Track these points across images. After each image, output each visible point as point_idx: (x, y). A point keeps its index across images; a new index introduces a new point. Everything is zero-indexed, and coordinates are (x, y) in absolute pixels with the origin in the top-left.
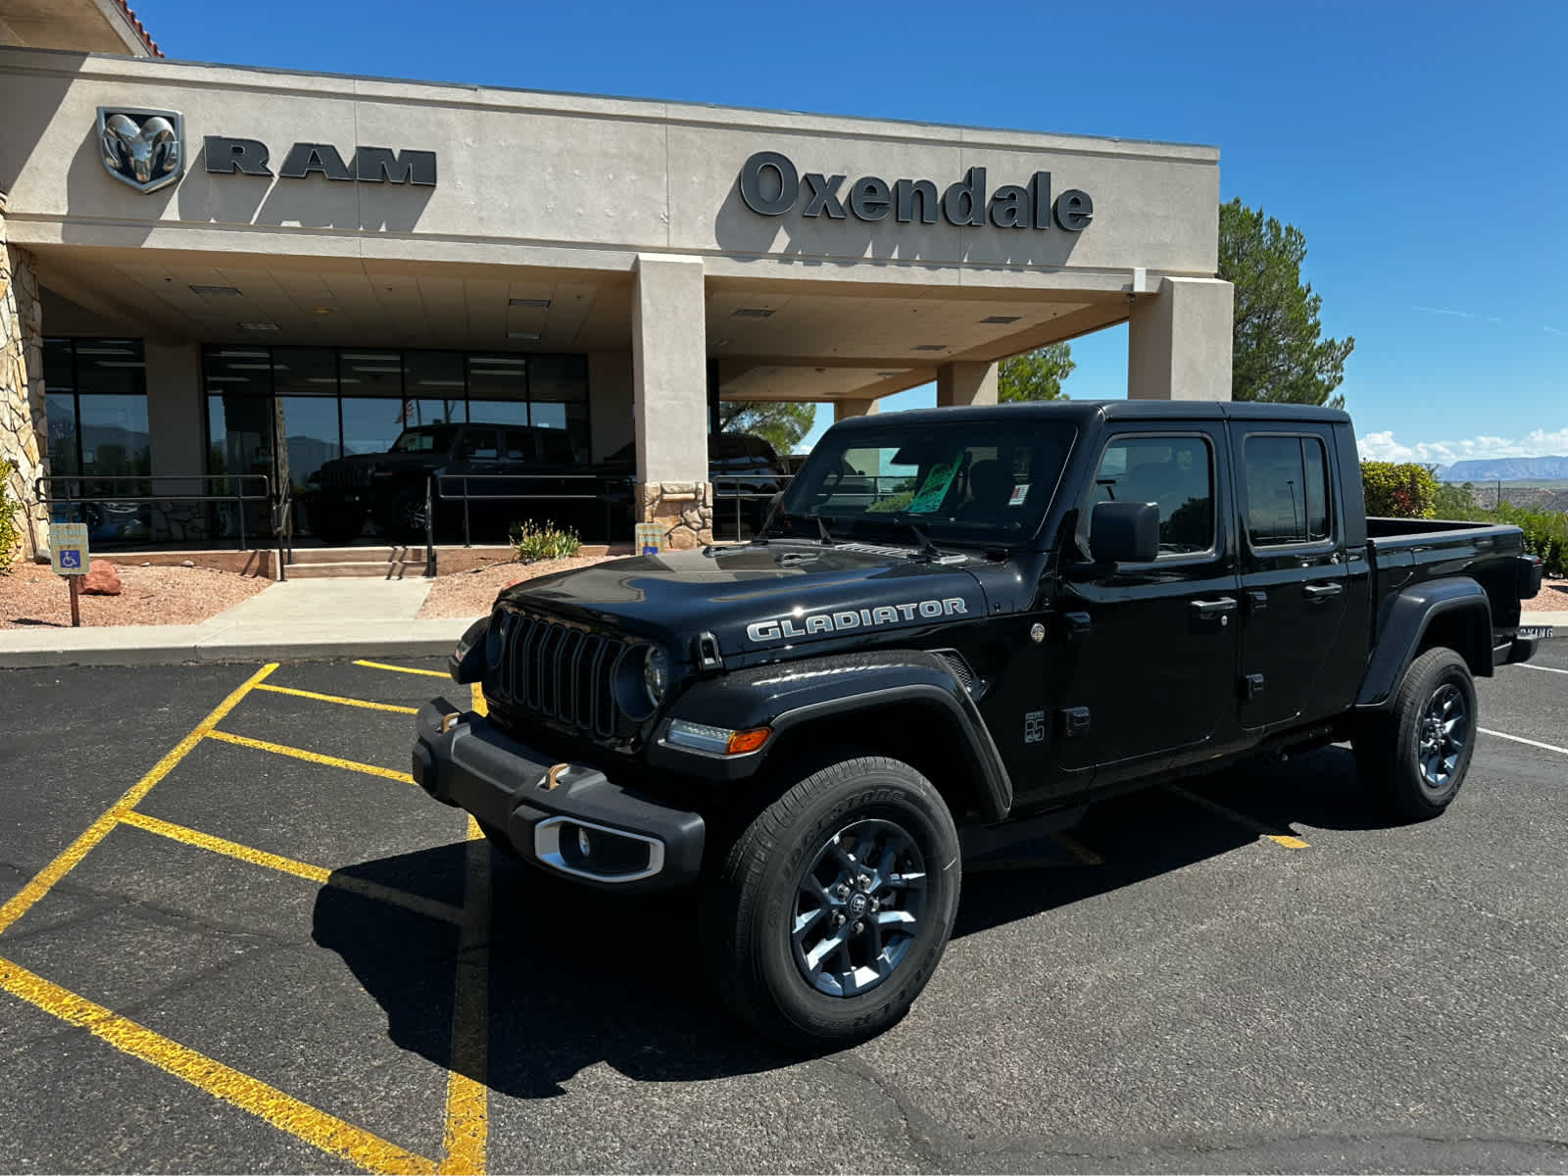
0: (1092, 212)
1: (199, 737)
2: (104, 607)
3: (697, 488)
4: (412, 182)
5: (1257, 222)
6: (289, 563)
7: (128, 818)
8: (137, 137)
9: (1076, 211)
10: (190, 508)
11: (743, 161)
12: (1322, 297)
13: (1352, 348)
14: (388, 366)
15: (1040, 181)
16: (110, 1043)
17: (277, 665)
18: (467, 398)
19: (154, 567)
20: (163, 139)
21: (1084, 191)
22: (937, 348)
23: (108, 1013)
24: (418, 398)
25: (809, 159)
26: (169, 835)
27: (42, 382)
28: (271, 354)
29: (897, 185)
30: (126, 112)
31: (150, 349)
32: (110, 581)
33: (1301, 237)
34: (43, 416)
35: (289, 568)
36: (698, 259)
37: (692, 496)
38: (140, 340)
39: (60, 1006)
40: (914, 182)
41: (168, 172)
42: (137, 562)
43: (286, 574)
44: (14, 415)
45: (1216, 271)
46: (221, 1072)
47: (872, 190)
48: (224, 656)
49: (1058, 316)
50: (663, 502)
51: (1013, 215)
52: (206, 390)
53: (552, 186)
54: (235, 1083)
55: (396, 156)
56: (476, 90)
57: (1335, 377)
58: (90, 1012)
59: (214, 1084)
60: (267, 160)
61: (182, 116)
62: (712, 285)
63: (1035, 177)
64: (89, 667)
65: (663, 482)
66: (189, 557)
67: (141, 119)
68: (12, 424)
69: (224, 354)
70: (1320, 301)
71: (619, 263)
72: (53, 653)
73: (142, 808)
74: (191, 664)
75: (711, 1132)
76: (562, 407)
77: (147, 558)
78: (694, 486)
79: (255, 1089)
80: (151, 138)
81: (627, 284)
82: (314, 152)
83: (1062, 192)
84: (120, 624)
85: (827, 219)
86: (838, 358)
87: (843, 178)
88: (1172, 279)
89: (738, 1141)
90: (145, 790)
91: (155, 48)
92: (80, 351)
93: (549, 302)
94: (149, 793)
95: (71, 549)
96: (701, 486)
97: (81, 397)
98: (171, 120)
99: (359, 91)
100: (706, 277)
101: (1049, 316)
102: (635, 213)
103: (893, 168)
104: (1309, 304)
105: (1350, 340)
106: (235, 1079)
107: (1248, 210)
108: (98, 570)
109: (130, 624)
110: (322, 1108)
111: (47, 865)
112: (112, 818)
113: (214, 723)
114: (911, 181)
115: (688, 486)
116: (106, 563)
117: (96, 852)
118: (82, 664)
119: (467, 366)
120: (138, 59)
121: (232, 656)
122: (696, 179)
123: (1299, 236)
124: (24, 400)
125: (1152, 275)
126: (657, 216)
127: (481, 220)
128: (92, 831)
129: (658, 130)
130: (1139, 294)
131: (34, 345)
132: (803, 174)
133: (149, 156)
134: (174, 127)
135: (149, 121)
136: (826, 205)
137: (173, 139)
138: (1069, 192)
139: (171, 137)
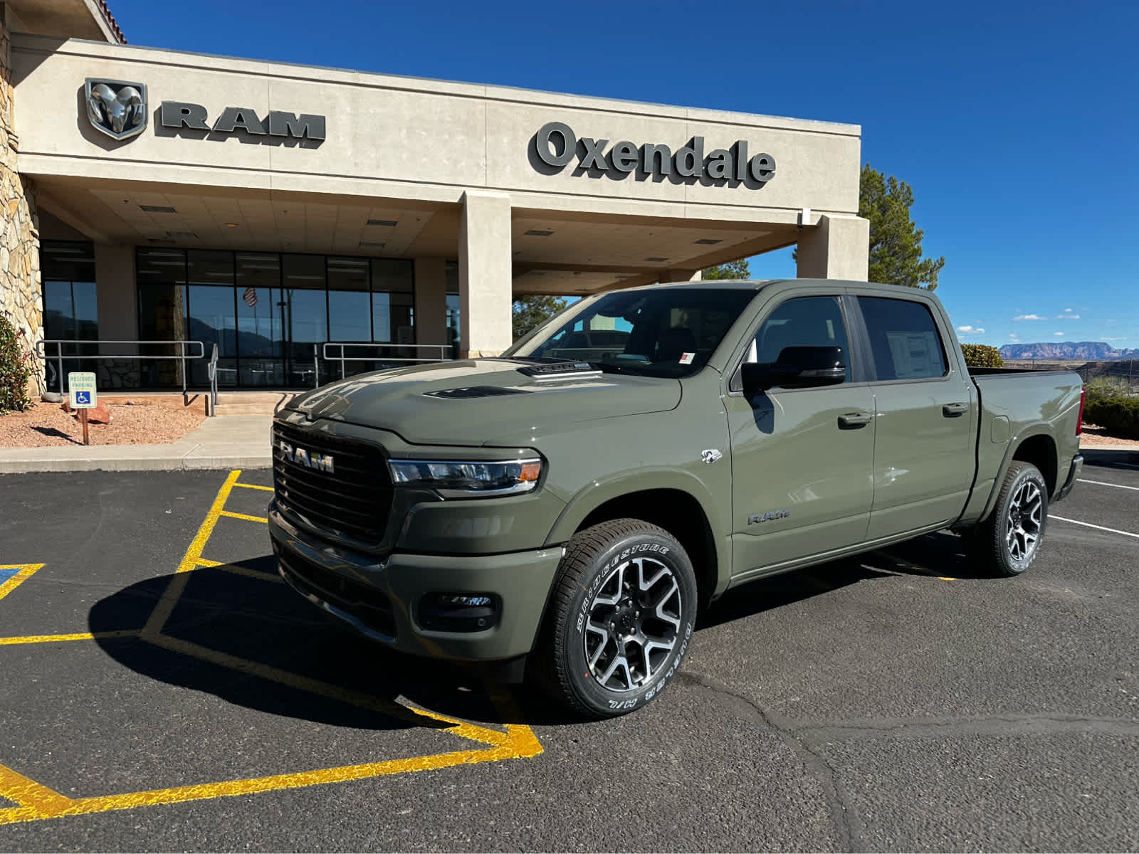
0: (775, 169)
1: (216, 515)
2: (101, 432)
4: (309, 137)
5: (881, 178)
6: (216, 404)
7: (201, 562)
8: (114, 100)
9: (765, 168)
11: (538, 129)
12: (923, 232)
13: (943, 264)
14: (269, 263)
15: (739, 147)
17: (240, 471)
18: (327, 289)
20: (133, 102)
21: (769, 154)
22: (662, 260)
25: (584, 127)
27: (39, 273)
28: (186, 254)
29: (643, 148)
30: (107, 82)
31: (97, 249)
32: (104, 414)
36: (506, 194)
38: (93, 244)
40: (655, 145)
41: (135, 126)
43: (215, 412)
44: (22, 296)
45: (857, 211)
47: (626, 150)
48: (202, 465)
49: (748, 239)
51: (721, 170)
53: (405, 142)
55: (298, 117)
56: (354, 74)
57: (932, 285)
60: (204, 121)
61: (146, 86)
62: (516, 213)
63: (736, 146)
64: (110, 471)
65: (482, 350)
67: (117, 87)
68: (21, 303)
69: (151, 254)
70: (922, 234)
71: (452, 196)
72: (84, 462)
74: (179, 469)
80: (124, 101)
81: (458, 211)
82: (240, 115)
83: (755, 154)
84: (115, 444)
85: (595, 170)
86: (590, 265)
87: (608, 141)
88: (828, 215)
90: (201, 546)
91: (122, 36)
93: (395, 223)
94: (205, 548)
95: (84, 391)
98: (139, 89)
99: (271, 72)
100: (514, 209)
101: (740, 241)
102: (463, 163)
103: (640, 135)
104: (914, 235)
105: (942, 259)
111: (165, 589)
112: (191, 563)
113: (222, 506)
114: (653, 145)
118: (104, 469)
119: (327, 266)
120: (111, 44)
121: (207, 465)
122: (505, 140)
123: (908, 188)
124: (28, 286)
125: (815, 213)
126: (478, 165)
127: (356, 164)
128: (180, 569)
129: (480, 105)
130: (806, 226)
131: (34, 246)
132: (580, 138)
133: (123, 114)
134: (140, 94)
135: (123, 90)
136: (594, 161)
137: (140, 103)
138: (759, 154)
139: (138, 101)
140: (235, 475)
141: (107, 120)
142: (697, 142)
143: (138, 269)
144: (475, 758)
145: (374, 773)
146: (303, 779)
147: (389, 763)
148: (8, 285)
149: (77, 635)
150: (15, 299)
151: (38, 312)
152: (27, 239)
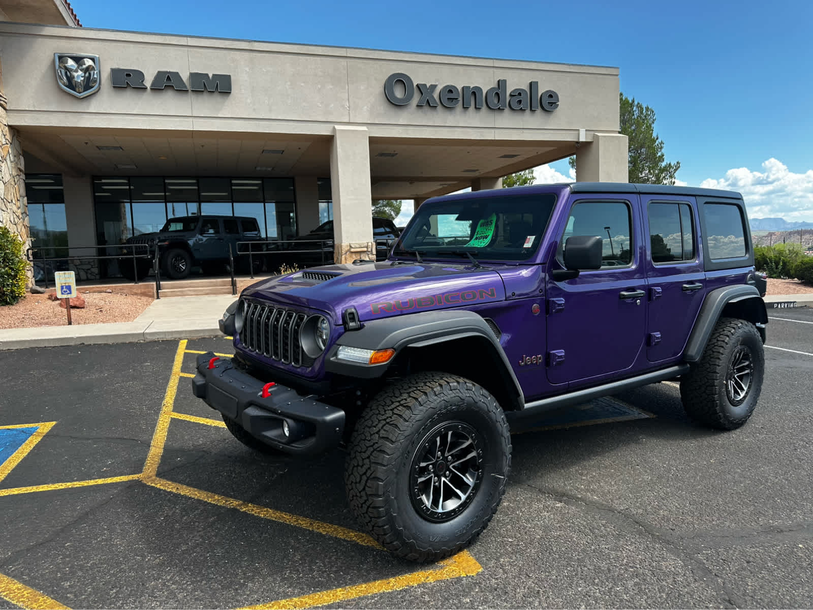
0: (558, 101)
1: (178, 377)
2: (80, 314)
3: (368, 245)
4: (219, 90)
5: (632, 105)
6: (160, 289)
7: (174, 416)
8: (76, 69)
9: (551, 101)
10: (90, 262)
11: (386, 77)
12: (664, 142)
13: (679, 167)
14: (189, 184)
15: (533, 86)
16: (254, 515)
17: (186, 341)
18: (233, 202)
19: (91, 294)
20: (90, 69)
21: (555, 91)
22: (474, 171)
23: (241, 502)
25: (419, 76)
26: (202, 422)
27: (26, 198)
28: (129, 180)
29: (463, 88)
30: (68, 55)
31: (66, 179)
32: (80, 301)
33: (653, 112)
34: (26, 216)
35: (162, 292)
36: (364, 128)
37: (365, 249)
38: (60, 175)
39: (215, 500)
40: (472, 87)
41: (92, 87)
42: (83, 291)
43: (159, 295)
44: (15, 216)
45: (619, 130)
46: (318, 523)
47: (450, 91)
48: (158, 337)
49: (539, 153)
50: (351, 253)
51: (520, 104)
52: (95, 200)
53: (290, 91)
55: (210, 76)
56: (249, 42)
57: (671, 182)
58: (232, 501)
59: (318, 529)
60: (143, 81)
61: (99, 57)
62: (373, 141)
63: (531, 84)
64: (91, 345)
65: (351, 242)
66: (107, 288)
67: (78, 60)
68: (14, 221)
69: (103, 181)
70: (663, 144)
71: (323, 130)
73: (177, 408)
74: (142, 341)
75: (559, 536)
77: (87, 289)
78: (366, 245)
79: (339, 530)
80: (83, 69)
81: (328, 142)
82: (168, 76)
84: (92, 323)
85: (428, 107)
86: (422, 177)
87: (436, 86)
88: (599, 134)
89: (575, 539)
90: (172, 402)
91: (78, 21)
93: (283, 151)
94: (175, 403)
95: (67, 285)
96: (370, 244)
98: (93, 59)
99: (190, 44)
100: (370, 138)
101: (534, 154)
102: (332, 105)
103: (461, 80)
104: (658, 145)
105: (678, 163)
106: (327, 526)
107: (626, 99)
108: (76, 295)
109: (98, 322)
111: (152, 439)
112: (166, 416)
113: (180, 369)
114: (470, 87)
115: (363, 244)
117: (170, 431)
118: (86, 343)
119: (232, 185)
120: (71, 28)
121: (162, 336)
122: (362, 88)
124: (19, 208)
125: (588, 133)
126: (343, 106)
127: (254, 110)
128: (160, 422)
129: (343, 62)
130: (582, 142)
131: (21, 179)
132: (416, 84)
133: (82, 79)
134: (94, 63)
135: (82, 60)
136: (428, 100)
137: (95, 70)
138: (547, 91)
139: (93, 69)
140: (183, 344)
141: (71, 84)
142: (502, 84)
143: (94, 193)
144: (430, 577)
145: (355, 595)
146: (299, 603)
147: (364, 586)
148: (4, 208)
149: (92, 481)
150: (10, 218)
151: (26, 227)
152: (16, 174)
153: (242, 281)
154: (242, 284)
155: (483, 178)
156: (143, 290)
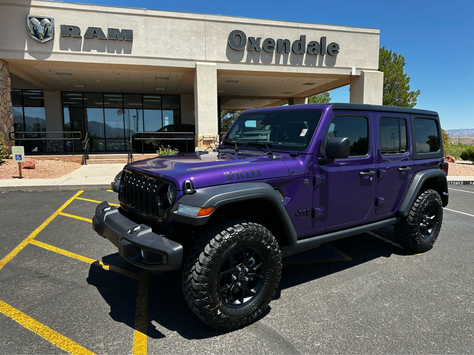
0: (339, 49)
1: (57, 214)
2: (30, 173)
3: (214, 137)
4: (125, 40)
5: (390, 54)
7: (32, 241)
8: (39, 25)
9: (334, 49)
10: (58, 142)
11: (230, 33)
13: (419, 94)
14: (119, 98)
15: (323, 39)
16: (18, 323)
17: (83, 191)
18: (143, 109)
20: (48, 25)
21: (337, 43)
22: (289, 93)
23: (18, 312)
24: (128, 108)
25: (250, 32)
26: (44, 248)
27: (11, 103)
28: (83, 95)
29: (278, 40)
30: (36, 17)
31: (45, 93)
32: (32, 165)
34: (11, 113)
35: (88, 161)
36: (215, 64)
37: (212, 139)
38: (43, 90)
39: (3, 309)
41: (49, 36)
42: (41, 159)
43: (87, 163)
45: (378, 69)
46: (55, 335)
47: (270, 42)
48: (66, 188)
49: (328, 83)
50: (204, 141)
51: (314, 50)
52: (63, 106)
53: (169, 41)
54: (60, 339)
55: (120, 32)
56: (145, 10)
58: (13, 311)
59: (53, 339)
60: (79, 33)
61: (53, 18)
63: (321, 38)
64: (24, 191)
65: (204, 135)
66: (57, 157)
67: (40, 19)
68: (2, 116)
69: (68, 95)
70: (410, 79)
71: (189, 65)
72: (13, 187)
73: (37, 238)
74: (56, 190)
76: (172, 111)
77: (44, 157)
78: (213, 136)
79: (67, 341)
81: (193, 71)
82: (95, 30)
83: (329, 43)
84: (35, 178)
85: (255, 52)
86: (258, 96)
87: (260, 38)
88: (364, 71)
90: (38, 232)
92: (24, 94)
93: (168, 78)
94: (40, 233)
95: (19, 154)
96: (216, 136)
97: (25, 108)
98: (50, 20)
99: (108, 11)
100: (218, 70)
101: (324, 83)
102: (195, 50)
103: (277, 35)
104: (406, 80)
105: (419, 91)
106: (60, 337)
107: (387, 50)
108: (28, 161)
109: (38, 178)
110: (90, 349)
112: (27, 242)
113: (61, 210)
114: (282, 39)
116: (31, 159)
117: (20, 254)
118: (21, 190)
119: (143, 99)
121: (69, 188)
122: (214, 39)
123: (403, 58)
124: (5, 108)
125: (358, 70)
126: (202, 50)
127: (147, 51)
128: (20, 246)
129: (202, 23)
130: (354, 76)
131: (8, 91)
132: (248, 37)
134: (51, 22)
135: (43, 20)
136: (255, 47)
137: (50, 26)
138: (332, 43)
139: (50, 25)
140: (79, 193)
141: (36, 34)
142: (303, 38)
143: (63, 102)
151: (11, 120)
152: (4, 88)
153: (136, 156)
154: (136, 158)
155: (296, 97)
156: (77, 159)
